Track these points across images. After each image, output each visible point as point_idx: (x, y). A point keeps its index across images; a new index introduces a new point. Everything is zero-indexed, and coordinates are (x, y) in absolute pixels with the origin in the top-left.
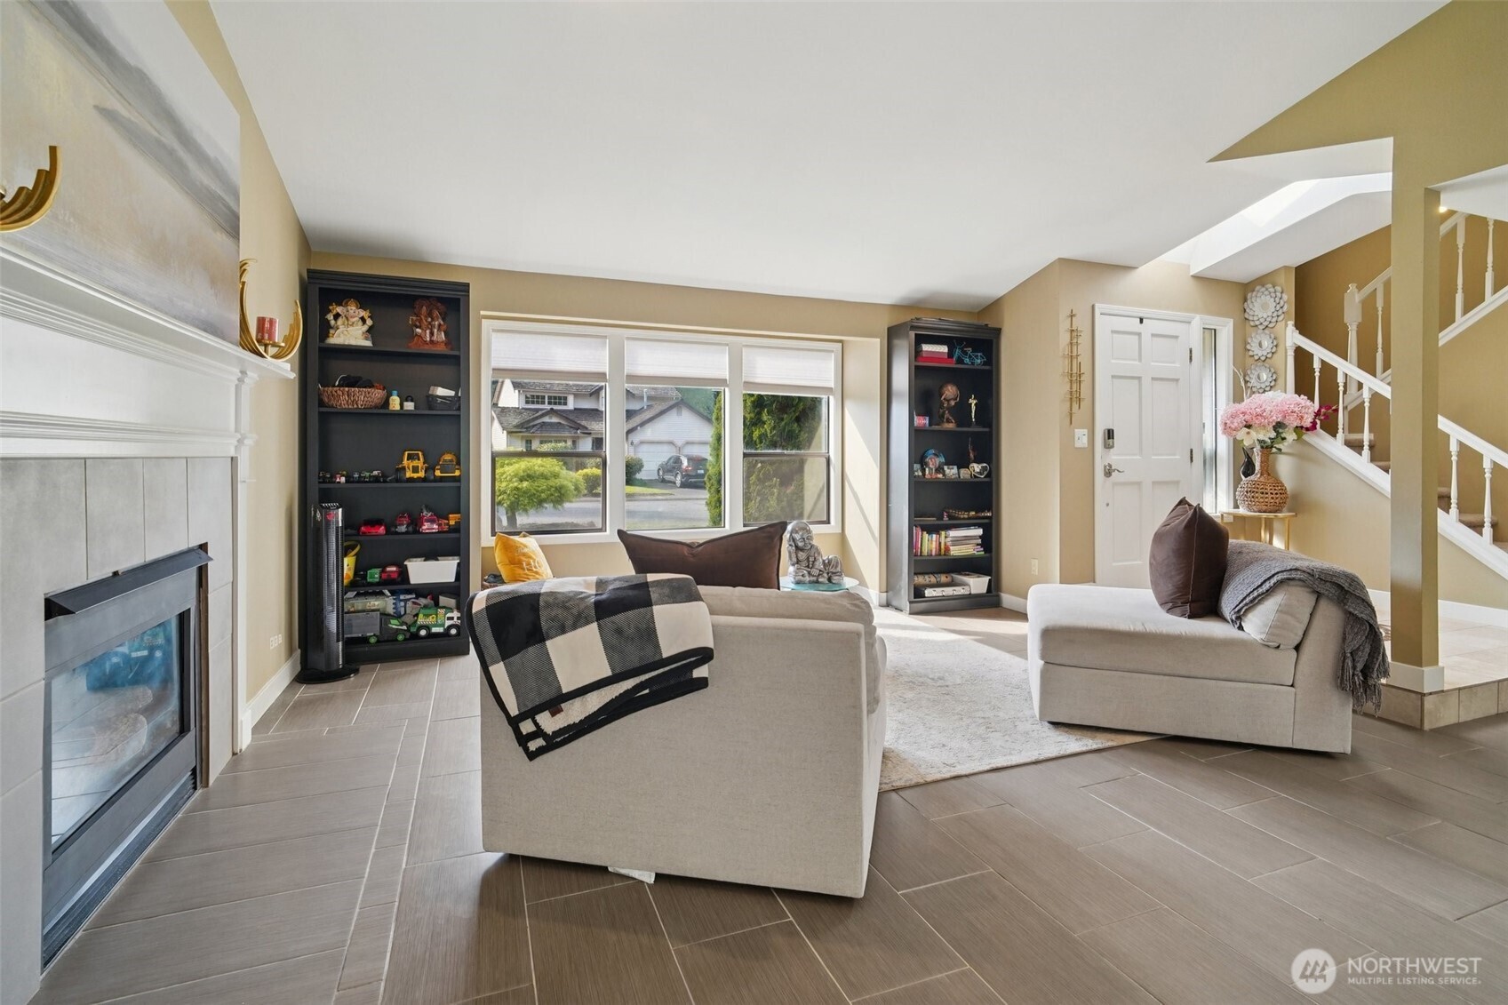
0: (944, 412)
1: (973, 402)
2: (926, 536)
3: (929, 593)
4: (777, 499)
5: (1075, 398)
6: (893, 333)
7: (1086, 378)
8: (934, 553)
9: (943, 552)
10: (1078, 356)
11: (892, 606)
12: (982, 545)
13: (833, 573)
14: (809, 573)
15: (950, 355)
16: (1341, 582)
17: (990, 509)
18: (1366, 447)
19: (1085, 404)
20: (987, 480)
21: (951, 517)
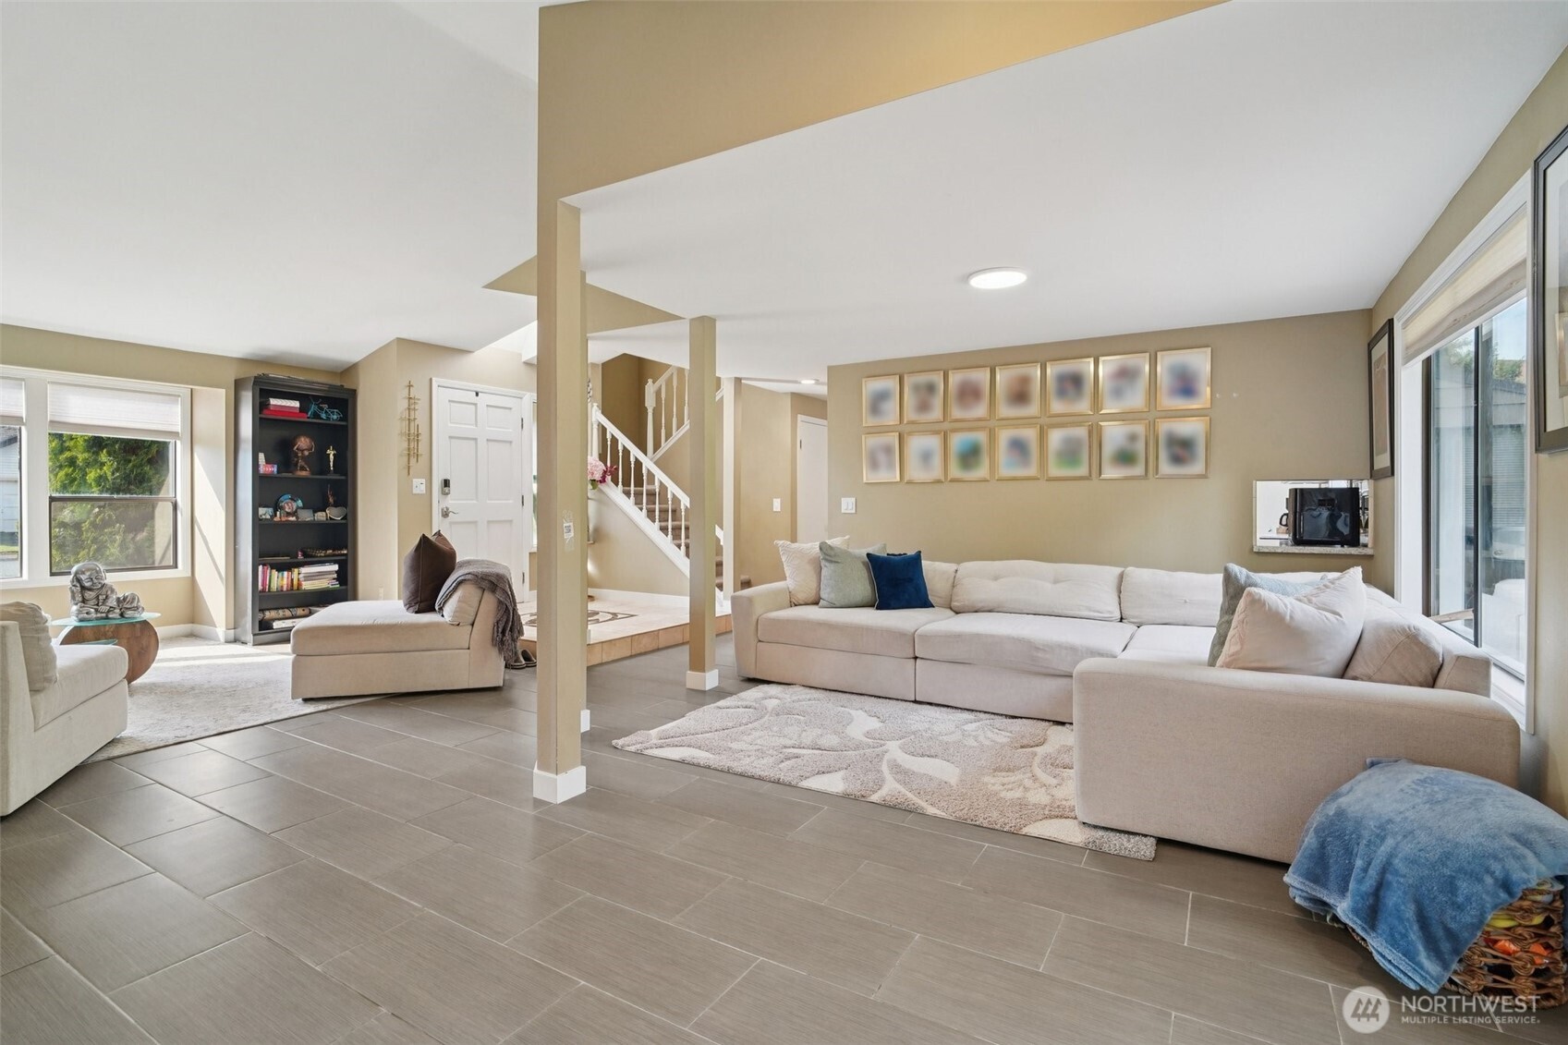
0: (297, 462)
1: (331, 453)
2: (275, 573)
3: (276, 625)
4: (121, 545)
5: (412, 454)
6: (238, 385)
7: (424, 438)
8: (285, 589)
9: (295, 587)
10: (415, 419)
11: (239, 641)
12: (337, 579)
13: (127, 608)
14: (97, 611)
15: (303, 409)
16: (493, 579)
17: (346, 548)
18: (632, 495)
19: (423, 460)
20: (344, 521)
21: (305, 555)
